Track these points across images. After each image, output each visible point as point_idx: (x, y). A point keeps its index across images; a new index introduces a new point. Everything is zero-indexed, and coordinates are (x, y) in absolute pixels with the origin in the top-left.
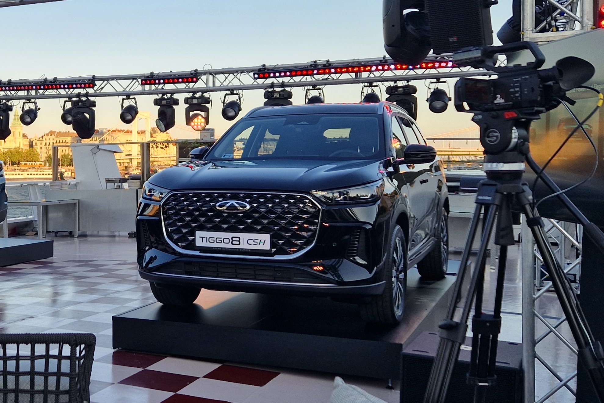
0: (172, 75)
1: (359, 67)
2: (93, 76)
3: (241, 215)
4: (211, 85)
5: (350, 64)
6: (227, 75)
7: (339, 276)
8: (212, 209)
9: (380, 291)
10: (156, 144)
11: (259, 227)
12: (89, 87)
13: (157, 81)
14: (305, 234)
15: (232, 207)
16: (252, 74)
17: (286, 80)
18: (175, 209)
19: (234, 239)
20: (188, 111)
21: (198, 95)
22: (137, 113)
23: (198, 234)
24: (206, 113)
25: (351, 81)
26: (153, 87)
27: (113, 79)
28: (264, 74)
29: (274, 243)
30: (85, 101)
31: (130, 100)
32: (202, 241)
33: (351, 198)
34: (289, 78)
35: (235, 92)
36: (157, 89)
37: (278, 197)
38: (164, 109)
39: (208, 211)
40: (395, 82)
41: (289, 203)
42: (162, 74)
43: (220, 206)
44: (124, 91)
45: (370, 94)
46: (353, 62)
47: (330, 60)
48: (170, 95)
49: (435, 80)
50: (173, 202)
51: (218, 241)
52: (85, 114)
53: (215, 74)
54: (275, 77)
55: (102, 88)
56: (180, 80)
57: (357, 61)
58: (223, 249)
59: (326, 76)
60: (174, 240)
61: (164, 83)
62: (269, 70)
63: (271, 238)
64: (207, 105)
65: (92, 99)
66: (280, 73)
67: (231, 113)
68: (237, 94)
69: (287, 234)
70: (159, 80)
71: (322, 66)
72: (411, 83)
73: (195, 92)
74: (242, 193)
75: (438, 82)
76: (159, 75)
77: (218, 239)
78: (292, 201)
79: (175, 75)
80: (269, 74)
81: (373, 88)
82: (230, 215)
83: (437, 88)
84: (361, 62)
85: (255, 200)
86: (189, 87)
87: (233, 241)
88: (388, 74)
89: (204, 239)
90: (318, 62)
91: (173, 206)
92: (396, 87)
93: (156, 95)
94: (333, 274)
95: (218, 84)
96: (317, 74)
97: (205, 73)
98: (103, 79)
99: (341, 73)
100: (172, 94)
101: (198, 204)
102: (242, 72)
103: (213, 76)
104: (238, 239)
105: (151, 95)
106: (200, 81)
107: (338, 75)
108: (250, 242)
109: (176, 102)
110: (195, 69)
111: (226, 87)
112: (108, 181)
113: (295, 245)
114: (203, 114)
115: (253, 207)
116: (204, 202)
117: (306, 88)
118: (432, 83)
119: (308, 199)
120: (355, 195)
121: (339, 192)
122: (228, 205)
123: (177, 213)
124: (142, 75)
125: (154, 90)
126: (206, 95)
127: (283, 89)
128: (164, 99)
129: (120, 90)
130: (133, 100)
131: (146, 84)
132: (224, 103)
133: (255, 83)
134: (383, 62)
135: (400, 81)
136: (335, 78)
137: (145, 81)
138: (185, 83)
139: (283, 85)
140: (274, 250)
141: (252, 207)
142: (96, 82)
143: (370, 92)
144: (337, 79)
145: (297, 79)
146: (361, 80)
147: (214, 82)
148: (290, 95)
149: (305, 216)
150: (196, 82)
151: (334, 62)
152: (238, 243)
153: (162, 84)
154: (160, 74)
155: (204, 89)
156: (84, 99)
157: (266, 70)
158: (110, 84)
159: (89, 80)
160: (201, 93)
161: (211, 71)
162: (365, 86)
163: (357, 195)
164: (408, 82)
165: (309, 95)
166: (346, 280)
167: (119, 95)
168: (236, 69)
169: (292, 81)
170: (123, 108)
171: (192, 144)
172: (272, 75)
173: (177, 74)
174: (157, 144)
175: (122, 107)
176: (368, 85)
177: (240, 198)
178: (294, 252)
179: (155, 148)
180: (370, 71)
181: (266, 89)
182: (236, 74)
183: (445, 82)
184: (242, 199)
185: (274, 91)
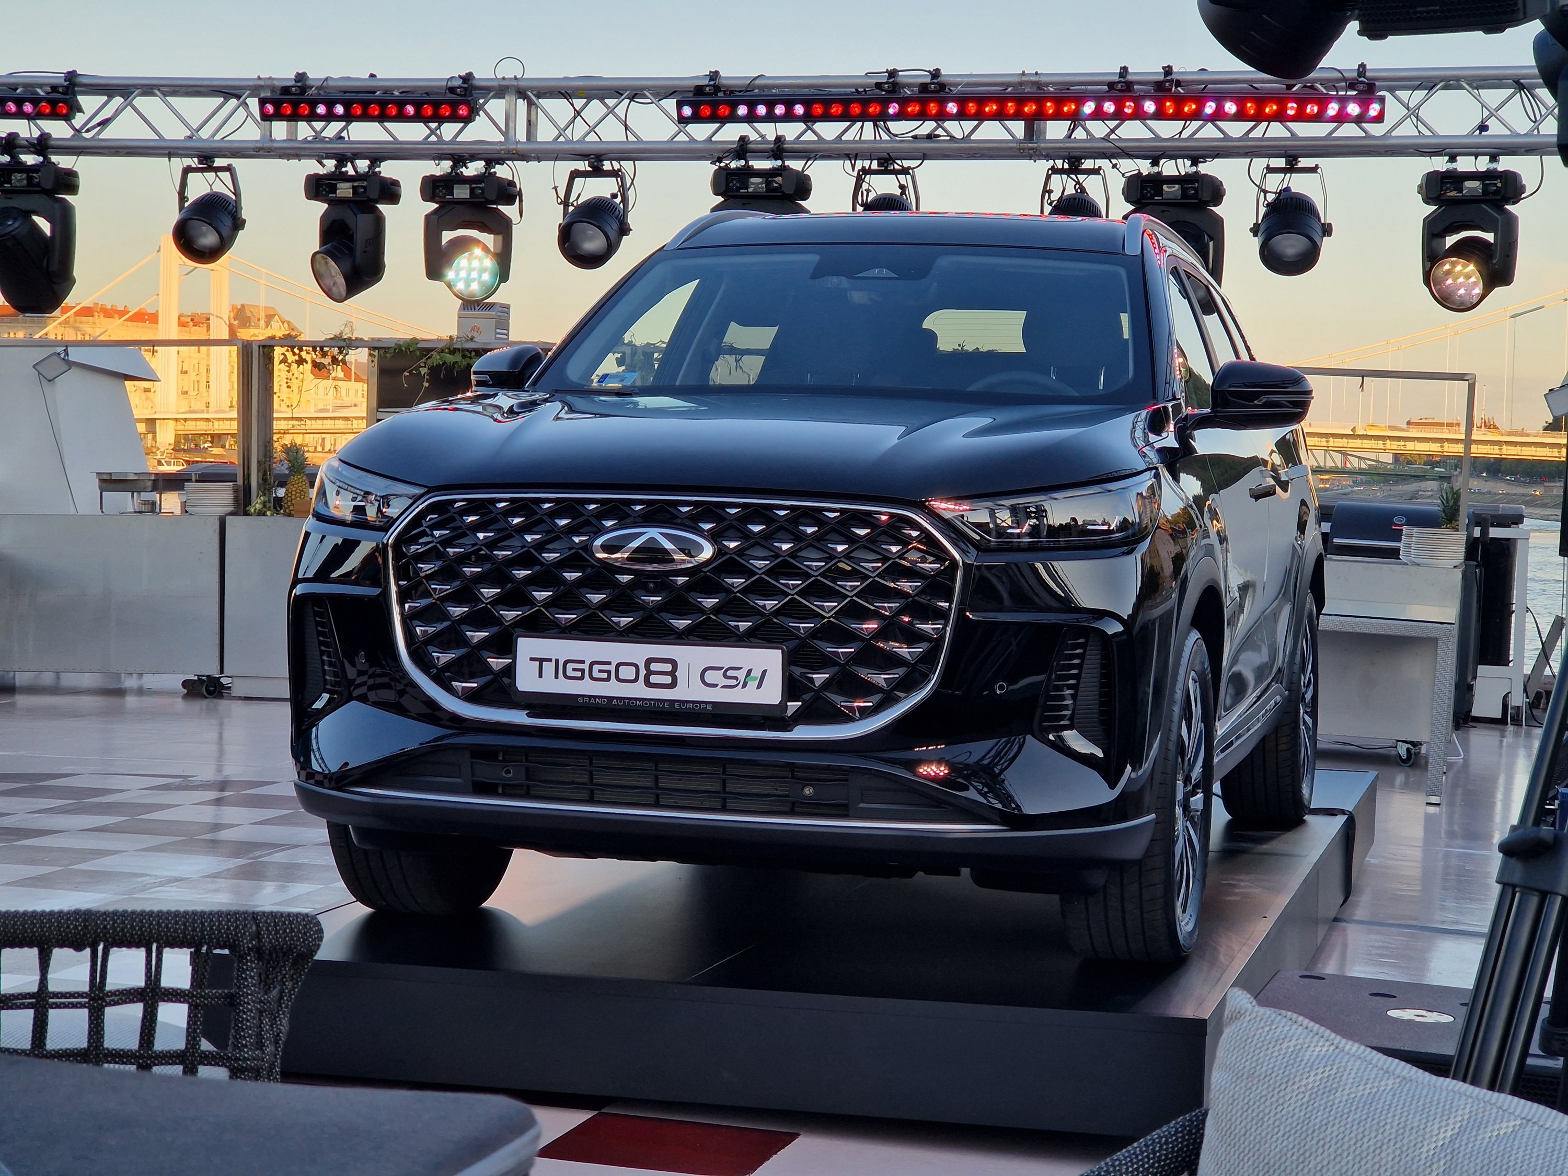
0: (379, 88)
1: (1040, 101)
2: (69, 73)
3: (681, 580)
4: (521, 135)
5: (1010, 89)
6: (579, 103)
7: (1007, 799)
8: (578, 558)
9: (1135, 850)
10: (296, 350)
11: (744, 625)
12: (54, 115)
13: (321, 109)
14: (904, 651)
15: (652, 552)
16: (670, 104)
17: (791, 131)
18: (441, 556)
19: (654, 667)
20: (433, 226)
21: (474, 168)
22: (238, 224)
23: (527, 647)
24: (500, 237)
25: (1011, 148)
26: (304, 130)
27: (149, 88)
28: (714, 105)
29: (795, 679)
30: (35, 168)
31: (211, 176)
32: (541, 676)
33: (1054, 531)
34: (801, 126)
35: (607, 166)
36: (318, 137)
37: (814, 516)
38: (347, 215)
39: (563, 564)
40: (1155, 163)
41: (851, 540)
42: (340, 84)
43: (606, 548)
44: (190, 137)
45: (1071, 198)
46: (1021, 84)
47: (943, 72)
48: (367, 162)
49: (1281, 162)
50: (437, 533)
51: (596, 674)
52: (35, 218)
53: (539, 96)
54: (751, 118)
55: (104, 123)
56: (410, 109)
57: (1033, 79)
58: (614, 702)
59: (928, 127)
60: (434, 671)
61: (348, 117)
62: (732, 92)
63: (789, 661)
64: (503, 208)
65: (63, 161)
66: (770, 105)
67: (593, 243)
68: (614, 174)
69: (840, 650)
70: (330, 104)
71: (916, 89)
72: (1205, 168)
73: (459, 159)
74: (686, 503)
75: (1292, 168)
76: (328, 87)
77: (596, 668)
78: (862, 532)
79: (387, 91)
80: (734, 105)
81: (1081, 178)
82: (642, 582)
83: (1288, 189)
84: (1047, 84)
85: (731, 526)
86: (440, 140)
87: (649, 673)
88: (1132, 130)
89: (549, 668)
90: (902, 78)
91: (435, 547)
92: (1157, 181)
93: (314, 162)
94: (986, 790)
95: (546, 133)
96: (898, 117)
97: (500, 90)
98: (108, 89)
99: (981, 117)
100: (376, 159)
101: (529, 538)
102: (635, 96)
103: (530, 104)
104: (668, 667)
105: (294, 162)
106: (481, 120)
107: (969, 125)
108: (710, 677)
109: (390, 191)
110: (463, 74)
111: (578, 146)
112: (110, 483)
113: (868, 689)
114: (488, 239)
115: (726, 553)
116: (548, 532)
117: (859, 164)
118: (1270, 170)
119: (915, 525)
120: (1065, 520)
121: (1014, 510)
122: (635, 544)
123: (448, 572)
124: (262, 83)
125: (305, 140)
126: (502, 171)
127: (779, 163)
128: (345, 178)
129: (175, 132)
130: (225, 176)
131: (278, 115)
132: (566, 203)
133: (682, 137)
134: (1120, 91)
135: (1171, 157)
136: (959, 135)
137: (277, 103)
138: (426, 120)
139: (779, 149)
140: (793, 706)
141: (720, 552)
142: (79, 98)
143: (1070, 190)
144: (966, 139)
145: (829, 130)
146: (1044, 149)
147: (531, 125)
148: (803, 187)
149: (906, 585)
150: (467, 120)
151: (959, 79)
152: (668, 680)
153: (338, 118)
154: (331, 83)
155: (498, 147)
156: (30, 159)
157: (721, 94)
158: (135, 109)
159: (54, 88)
160: (482, 163)
161: (521, 83)
162: (1054, 170)
163: (1074, 519)
164: (1195, 163)
165: (868, 191)
166: (1030, 809)
167: (170, 151)
168: (616, 83)
169: (809, 136)
170: (186, 204)
171: (434, 353)
172: (742, 110)
173: (398, 88)
174: (301, 350)
175: (182, 198)
176: (1066, 166)
177: (679, 521)
178: (865, 713)
179: (295, 366)
180: (1076, 118)
181: (720, 160)
182: (611, 102)
183: (1314, 170)
184: (687, 522)
185: (748, 172)
